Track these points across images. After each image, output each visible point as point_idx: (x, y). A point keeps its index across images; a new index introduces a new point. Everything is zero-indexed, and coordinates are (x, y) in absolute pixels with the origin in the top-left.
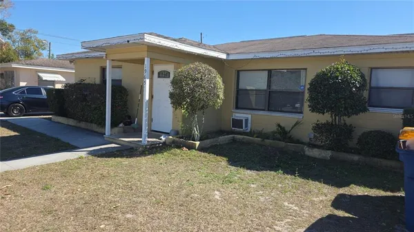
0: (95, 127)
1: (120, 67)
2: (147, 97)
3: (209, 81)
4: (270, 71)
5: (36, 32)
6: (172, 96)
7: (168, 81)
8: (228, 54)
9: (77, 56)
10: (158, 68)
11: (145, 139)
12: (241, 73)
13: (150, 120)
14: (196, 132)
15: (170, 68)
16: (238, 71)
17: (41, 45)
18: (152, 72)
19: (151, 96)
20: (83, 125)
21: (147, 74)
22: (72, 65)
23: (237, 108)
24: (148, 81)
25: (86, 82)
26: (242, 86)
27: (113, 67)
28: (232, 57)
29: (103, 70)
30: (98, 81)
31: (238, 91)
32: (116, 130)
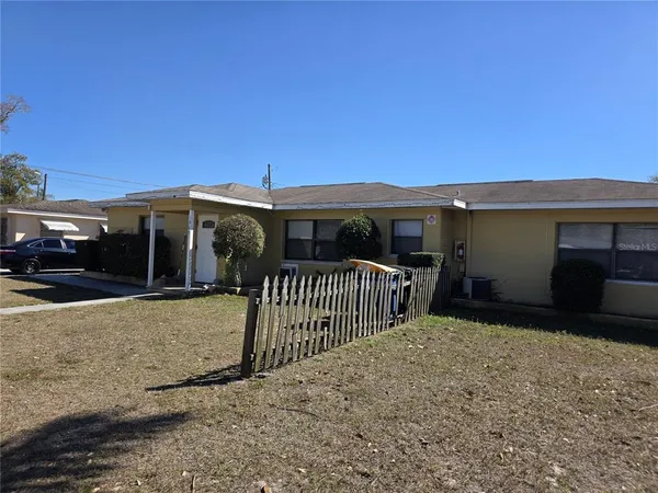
0: (133, 280)
1: (163, 216)
2: (191, 247)
3: (249, 231)
4: (315, 222)
5: (23, 159)
6: (214, 245)
7: (212, 230)
8: (274, 205)
9: (114, 204)
10: (203, 218)
11: (188, 288)
12: (290, 223)
13: (194, 271)
14: (238, 279)
15: (215, 218)
16: (287, 221)
17: (30, 177)
18: (197, 222)
19: (195, 246)
20: (119, 278)
21: (191, 225)
22: (105, 213)
23: (286, 258)
24: (192, 232)
25: (124, 232)
26: (291, 236)
27: (157, 217)
28: (278, 208)
29: (143, 220)
30: (136, 231)
31: (287, 241)
32: (158, 280)
